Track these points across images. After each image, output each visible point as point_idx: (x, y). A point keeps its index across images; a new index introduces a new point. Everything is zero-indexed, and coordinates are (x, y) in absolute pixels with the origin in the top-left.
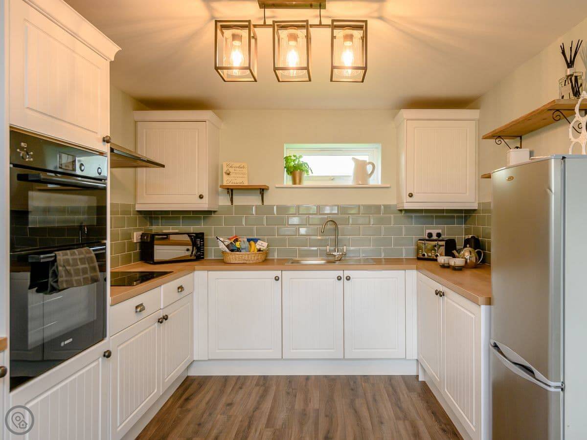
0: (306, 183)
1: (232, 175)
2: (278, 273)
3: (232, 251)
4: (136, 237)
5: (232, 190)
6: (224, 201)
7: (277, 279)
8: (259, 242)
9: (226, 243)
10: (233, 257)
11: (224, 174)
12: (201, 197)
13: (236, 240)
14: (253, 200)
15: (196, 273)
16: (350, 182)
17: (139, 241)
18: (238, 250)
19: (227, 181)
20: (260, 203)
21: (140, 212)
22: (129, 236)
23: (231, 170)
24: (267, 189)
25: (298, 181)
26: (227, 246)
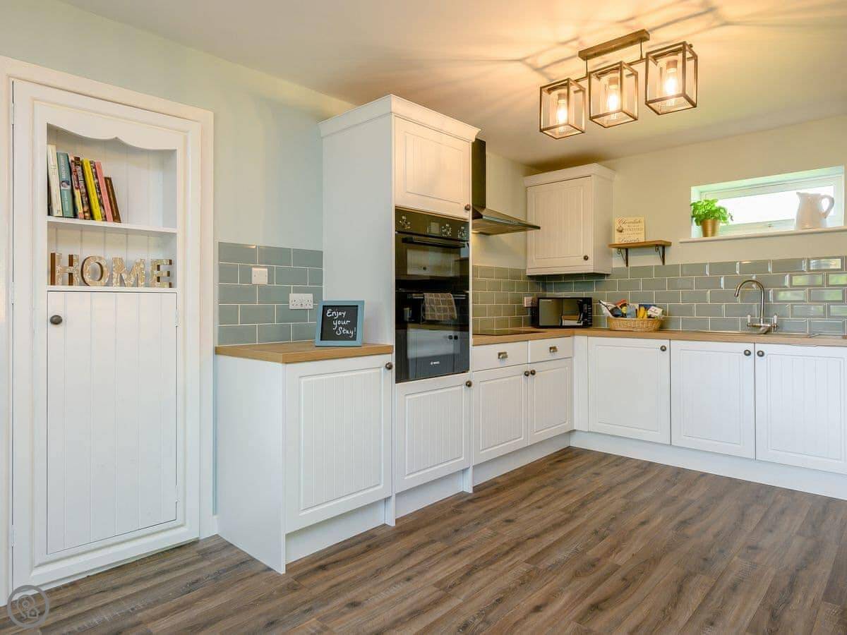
0: (721, 234)
1: (625, 232)
2: (665, 343)
3: (616, 316)
4: (527, 302)
5: (627, 250)
6: (617, 262)
7: (663, 349)
8: (653, 308)
9: (610, 308)
10: (619, 323)
11: (616, 231)
12: (586, 258)
13: (625, 305)
14: (652, 260)
15: (577, 338)
16: (792, 228)
17: (530, 305)
18: (624, 315)
19: (618, 239)
20: (661, 264)
21: (531, 277)
22: (521, 301)
23: (625, 227)
24: (669, 244)
25: (710, 232)
26: (612, 311)
